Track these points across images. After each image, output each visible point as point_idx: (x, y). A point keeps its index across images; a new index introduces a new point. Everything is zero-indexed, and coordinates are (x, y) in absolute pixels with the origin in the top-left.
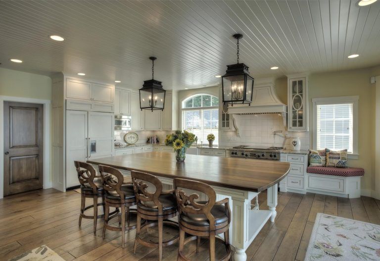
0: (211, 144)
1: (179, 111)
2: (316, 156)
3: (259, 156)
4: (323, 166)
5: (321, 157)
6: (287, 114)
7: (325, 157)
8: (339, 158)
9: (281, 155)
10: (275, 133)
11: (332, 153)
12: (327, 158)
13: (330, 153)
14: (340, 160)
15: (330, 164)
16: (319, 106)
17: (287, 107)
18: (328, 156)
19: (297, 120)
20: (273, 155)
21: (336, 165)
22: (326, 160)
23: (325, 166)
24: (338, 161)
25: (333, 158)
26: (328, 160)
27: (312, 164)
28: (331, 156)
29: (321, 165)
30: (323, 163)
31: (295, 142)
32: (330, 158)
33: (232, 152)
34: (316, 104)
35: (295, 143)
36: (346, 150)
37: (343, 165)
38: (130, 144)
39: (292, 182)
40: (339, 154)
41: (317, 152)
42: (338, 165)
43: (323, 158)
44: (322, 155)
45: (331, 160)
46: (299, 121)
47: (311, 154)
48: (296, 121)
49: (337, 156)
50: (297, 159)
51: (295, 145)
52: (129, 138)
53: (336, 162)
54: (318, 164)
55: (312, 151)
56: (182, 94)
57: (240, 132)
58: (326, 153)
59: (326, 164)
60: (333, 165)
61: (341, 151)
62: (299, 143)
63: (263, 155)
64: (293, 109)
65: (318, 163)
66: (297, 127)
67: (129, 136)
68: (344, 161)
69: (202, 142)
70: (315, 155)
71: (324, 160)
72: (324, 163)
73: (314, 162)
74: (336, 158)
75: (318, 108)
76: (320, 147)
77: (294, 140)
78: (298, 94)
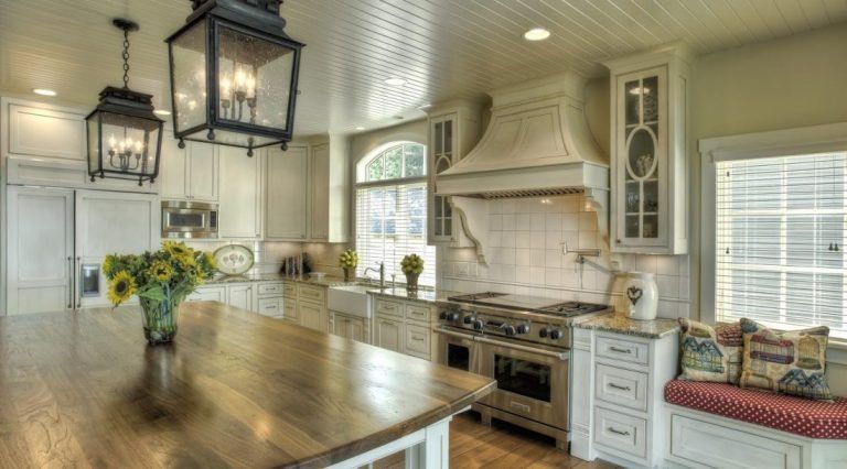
0: (412, 284)
1: (351, 189)
2: (703, 344)
3: (508, 331)
4: (729, 383)
5: (721, 348)
6: (609, 193)
7: (736, 350)
8: (789, 360)
9: (577, 333)
10: (581, 258)
11: (763, 338)
12: (747, 354)
13: (756, 339)
14: (793, 367)
15: (753, 379)
16: (722, 167)
17: (609, 170)
18: (749, 347)
19: (641, 214)
20: (549, 330)
21: (776, 385)
22: (741, 362)
23: (734, 383)
24: (784, 369)
25: (765, 357)
26: (748, 362)
27: (691, 373)
28: (759, 347)
29: (721, 377)
30: (729, 371)
31: (634, 290)
32: (754, 355)
33: (442, 311)
34: (712, 160)
35: (635, 295)
36: (824, 332)
37: (806, 389)
38: (228, 276)
39: (612, 430)
40: (789, 344)
41: (710, 329)
42: (783, 386)
43: (730, 353)
44: (727, 344)
45: (758, 362)
46: (645, 217)
47: (688, 335)
48: (637, 218)
49: (783, 352)
50: (629, 351)
51: (634, 301)
52: (225, 259)
53: (775, 372)
54: (709, 375)
55: (691, 323)
56: (356, 144)
57: (485, 249)
58: (742, 335)
59: (739, 375)
60: (766, 383)
61: (802, 333)
62: (651, 293)
63: (521, 330)
64: (628, 177)
65: (711, 370)
66: (641, 240)
67: (228, 255)
68: (808, 373)
69: (393, 276)
70: (700, 340)
71: (735, 359)
72: (734, 372)
73: (694, 367)
74: (776, 359)
75: (719, 172)
76: (727, 311)
77: (632, 283)
78: (641, 126)
